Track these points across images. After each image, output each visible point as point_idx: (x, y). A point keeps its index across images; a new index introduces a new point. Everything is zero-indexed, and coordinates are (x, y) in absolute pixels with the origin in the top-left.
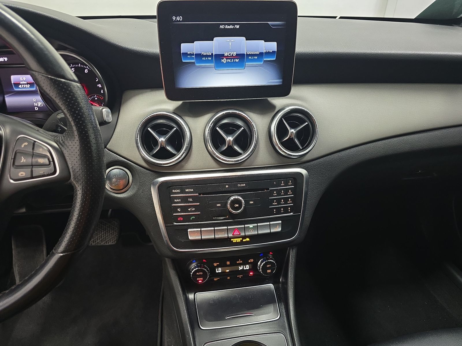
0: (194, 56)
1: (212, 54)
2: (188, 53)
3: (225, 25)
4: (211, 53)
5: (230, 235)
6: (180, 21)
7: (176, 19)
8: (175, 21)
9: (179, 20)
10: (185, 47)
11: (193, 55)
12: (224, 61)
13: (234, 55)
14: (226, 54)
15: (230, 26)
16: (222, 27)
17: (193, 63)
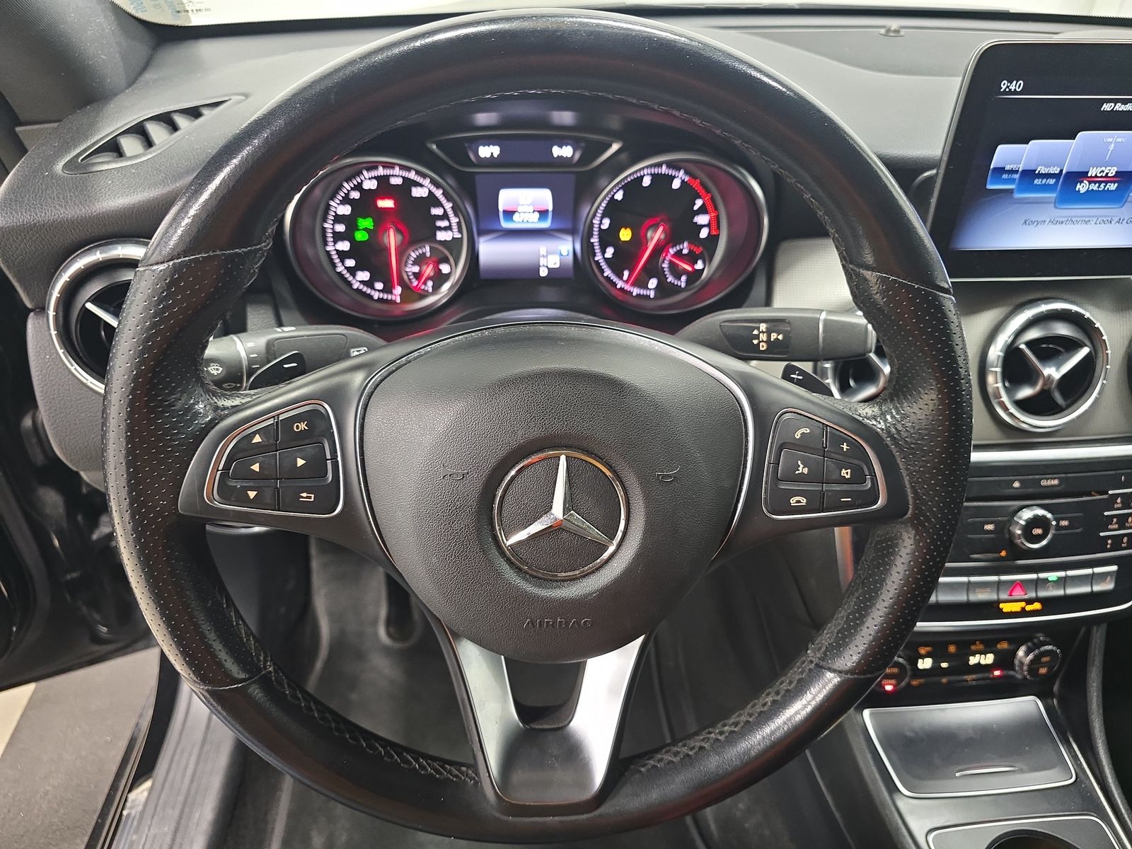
0: (1017, 176)
1: (1061, 171)
2: (1008, 168)
3: (1116, 101)
4: (1059, 169)
5: (1004, 596)
6: (1015, 93)
7: (1008, 87)
8: (1005, 93)
9: (1015, 89)
10: (1005, 155)
11: (1016, 172)
12: (1083, 187)
13: (1109, 175)
14: (1092, 172)
15: (1127, 106)
16: (1107, 107)
17: (1010, 191)
